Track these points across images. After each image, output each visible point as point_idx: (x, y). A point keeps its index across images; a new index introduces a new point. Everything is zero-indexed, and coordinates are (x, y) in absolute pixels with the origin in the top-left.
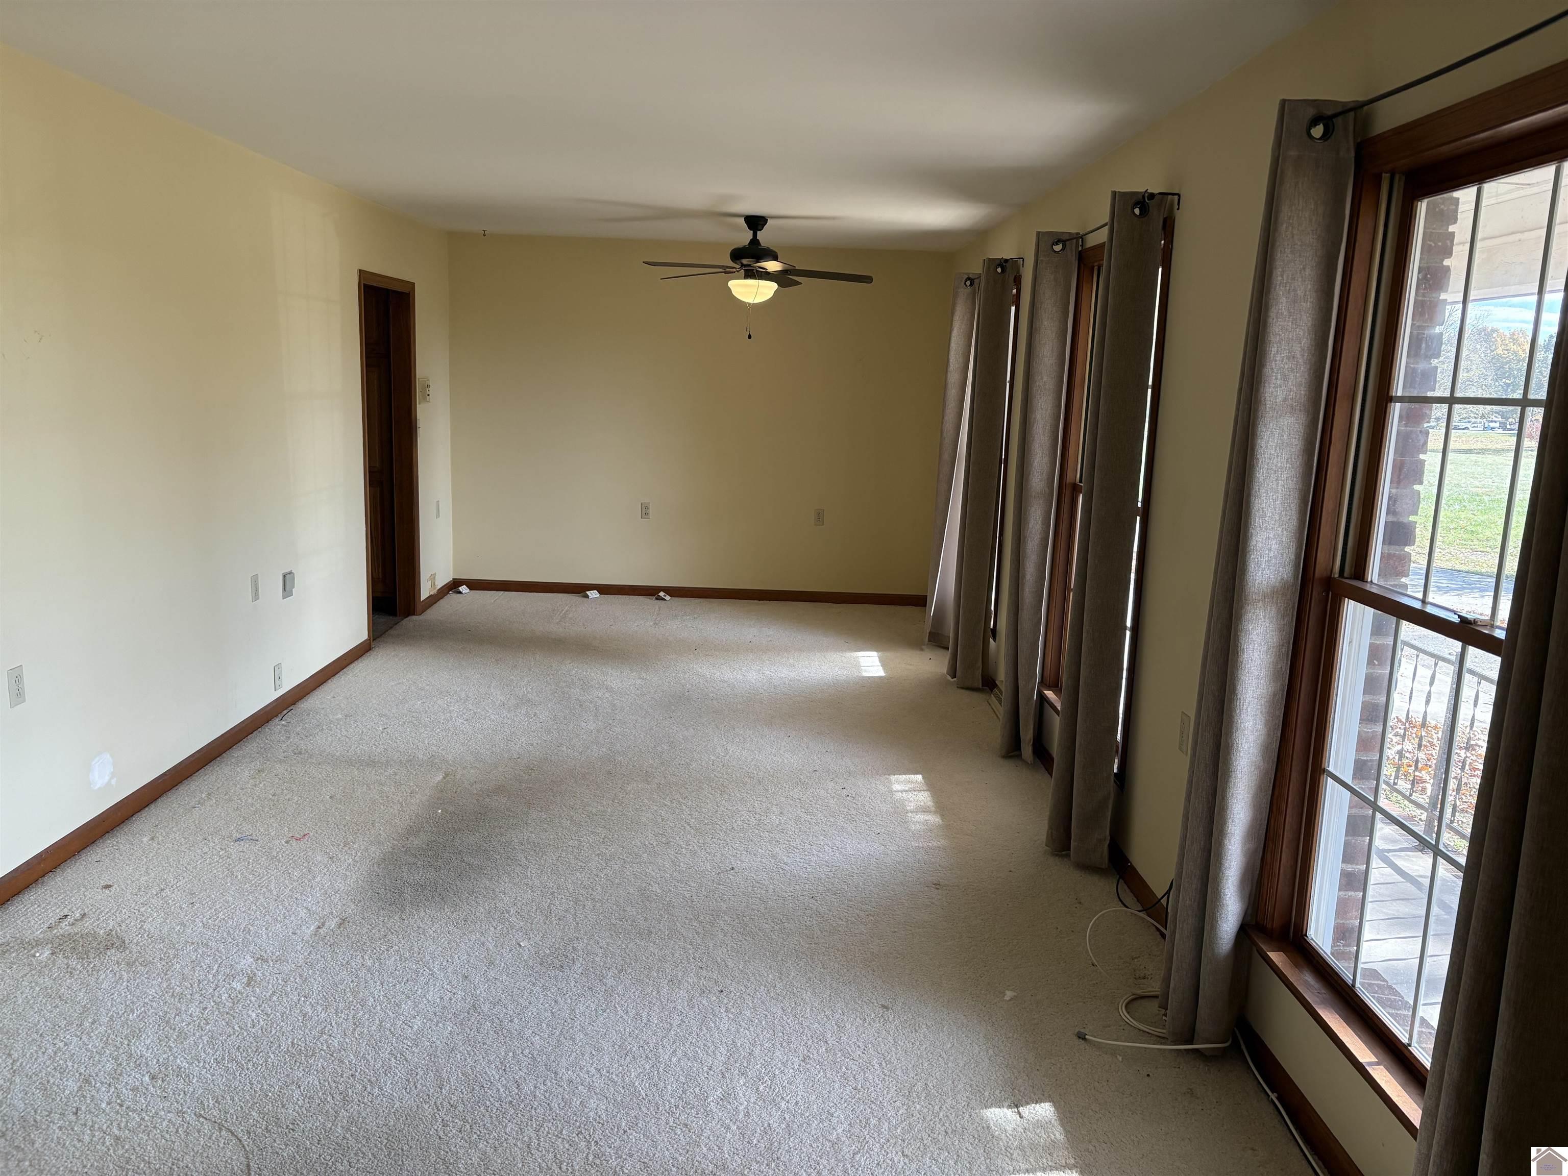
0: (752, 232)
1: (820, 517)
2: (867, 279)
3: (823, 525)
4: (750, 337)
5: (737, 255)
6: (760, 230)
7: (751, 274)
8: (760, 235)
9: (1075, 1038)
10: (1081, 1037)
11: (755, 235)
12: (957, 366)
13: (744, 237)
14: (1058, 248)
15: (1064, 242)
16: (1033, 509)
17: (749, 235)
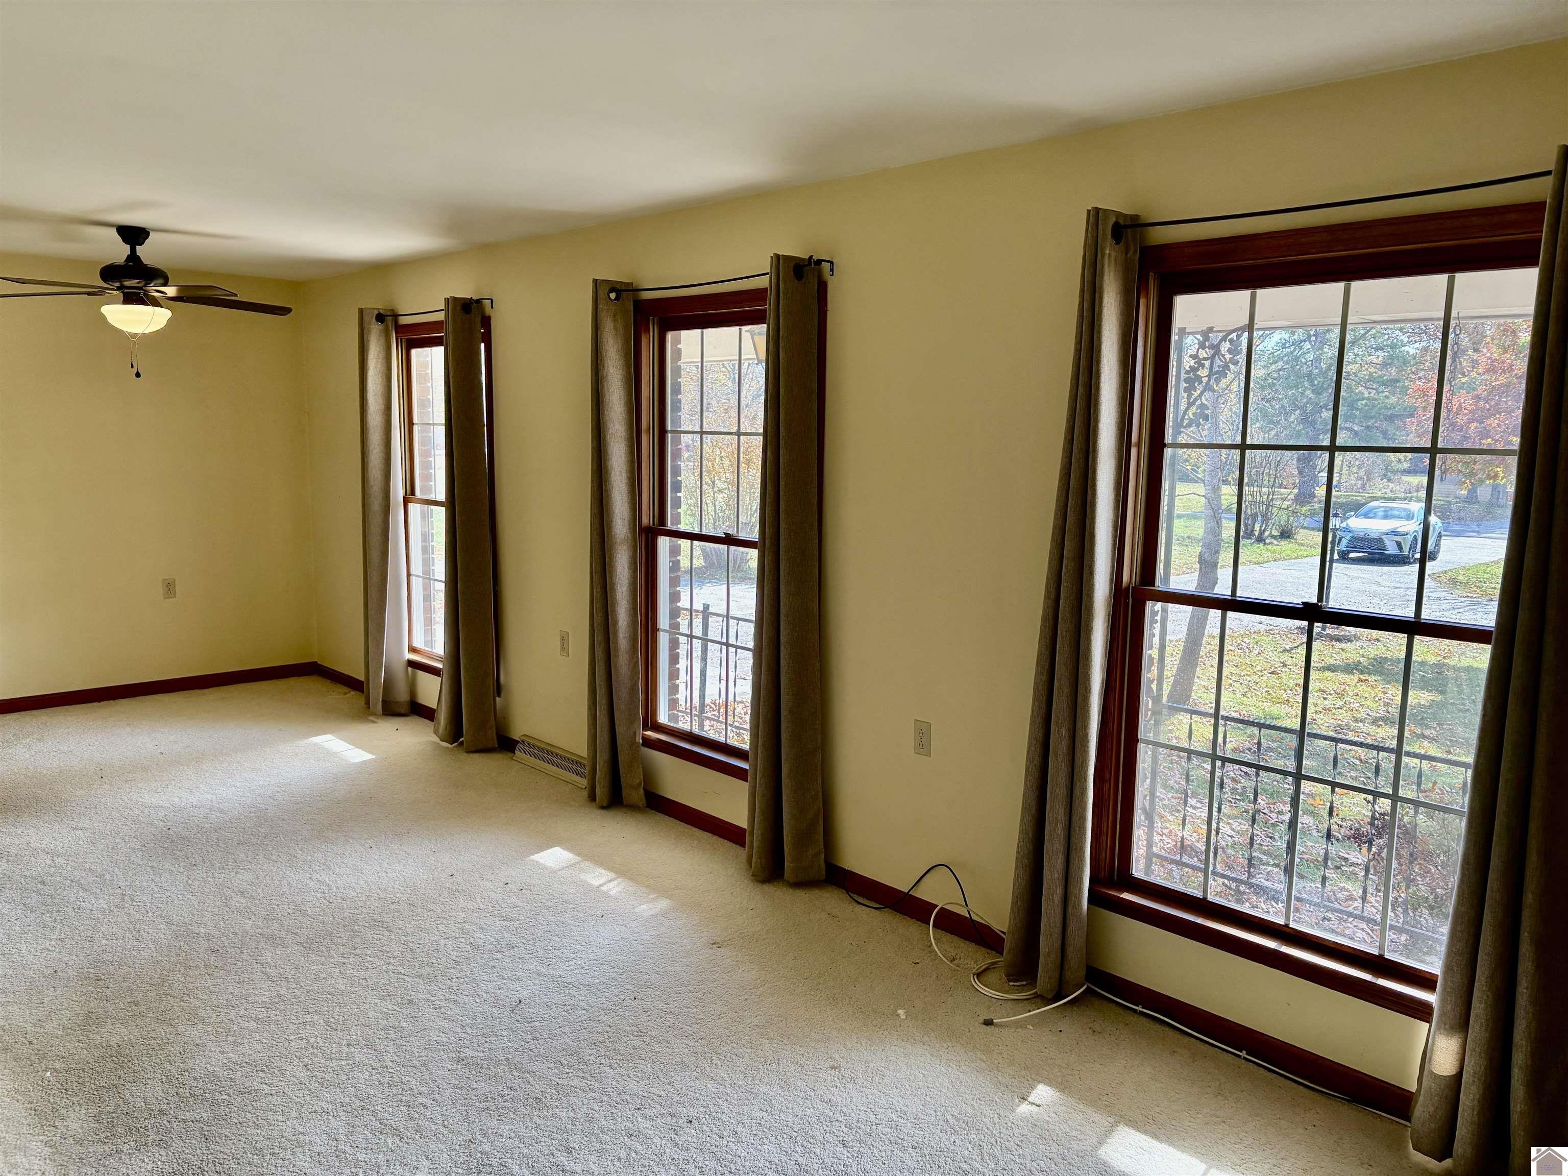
0: (129, 246)
1: (170, 588)
2: (283, 311)
3: (175, 597)
4: (138, 375)
5: (110, 273)
6: (141, 245)
7: (131, 298)
8: (139, 250)
9: (984, 1026)
10: (988, 1023)
11: (133, 250)
12: (377, 408)
13: (119, 252)
14: (613, 296)
15: (619, 292)
16: (619, 556)
17: (126, 250)
